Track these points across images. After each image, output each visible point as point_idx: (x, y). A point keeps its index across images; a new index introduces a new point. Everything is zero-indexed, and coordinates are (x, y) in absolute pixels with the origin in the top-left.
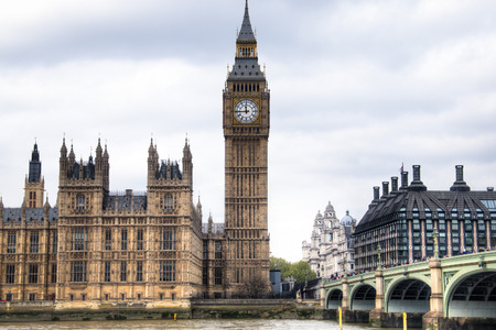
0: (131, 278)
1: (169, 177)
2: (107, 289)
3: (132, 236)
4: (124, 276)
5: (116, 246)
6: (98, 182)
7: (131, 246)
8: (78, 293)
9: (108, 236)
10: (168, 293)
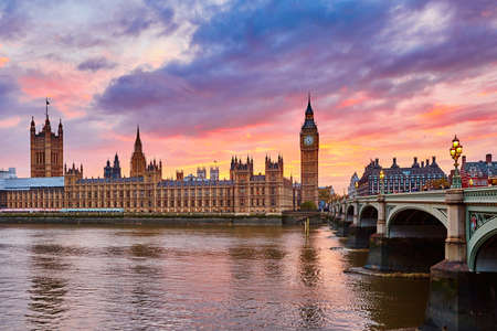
0: (261, 205)
1: (275, 167)
3: (260, 190)
4: (258, 204)
5: (255, 193)
7: (260, 193)
9: (252, 190)
10: (273, 210)
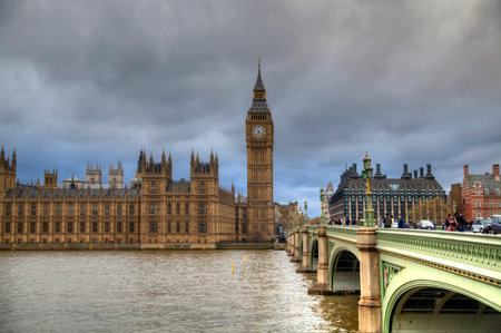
0: (182, 231)
1: (203, 172)
2: (169, 237)
3: (182, 206)
4: (178, 230)
5: (174, 212)
6: (163, 175)
7: (182, 212)
8: (153, 239)
9: (169, 206)
10: (202, 240)
